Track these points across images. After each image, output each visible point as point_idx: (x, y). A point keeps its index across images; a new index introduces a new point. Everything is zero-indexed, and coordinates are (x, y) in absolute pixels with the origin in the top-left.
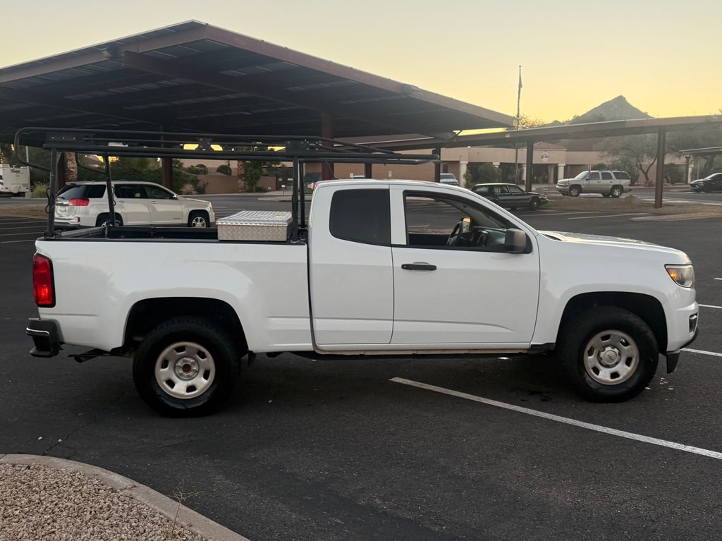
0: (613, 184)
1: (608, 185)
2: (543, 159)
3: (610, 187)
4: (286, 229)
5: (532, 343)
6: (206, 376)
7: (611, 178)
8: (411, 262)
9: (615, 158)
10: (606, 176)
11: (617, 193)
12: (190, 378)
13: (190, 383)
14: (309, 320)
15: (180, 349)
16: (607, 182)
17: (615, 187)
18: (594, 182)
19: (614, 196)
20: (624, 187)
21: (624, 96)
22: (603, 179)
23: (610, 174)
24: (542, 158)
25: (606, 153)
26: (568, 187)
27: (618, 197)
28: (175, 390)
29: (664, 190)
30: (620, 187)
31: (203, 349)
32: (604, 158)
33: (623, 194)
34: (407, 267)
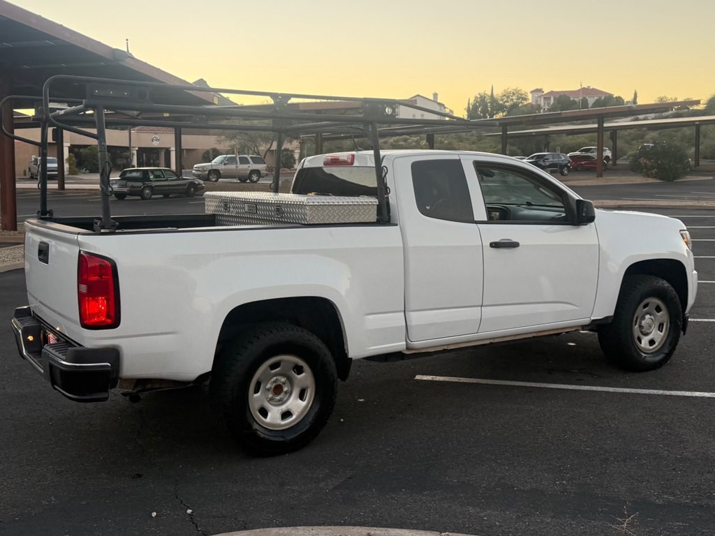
0: (251, 168)
1: (246, 170)
2: (153, 143)
3: (248, 172)
4: (376, 207)
5: (592, 318)
6: (301, 397)
7: (249, 163)
8: (497, 240)
9: (233, 142)
10: (244, 161)
11: (255, 178)
12: (282, 402)
13: (284, 408)
14: (403, 313)
15: (274, 366)
16: (245, 166)
17: (253, 172)
18: (233, 167)
19: (252, 182)
20: (262, 172)
21: (205, 79)
22: (241, 163)
23: (246, 158)
24: (153, 140)
25: (223, 137)
26: (207, 172)
27: (256, 182)
28: (268, 420)
29: (280, 175)
30: (257, 172)
31: (301, 363)
32: (222, 143)
33: (261, 179)
34: (495, 245)
